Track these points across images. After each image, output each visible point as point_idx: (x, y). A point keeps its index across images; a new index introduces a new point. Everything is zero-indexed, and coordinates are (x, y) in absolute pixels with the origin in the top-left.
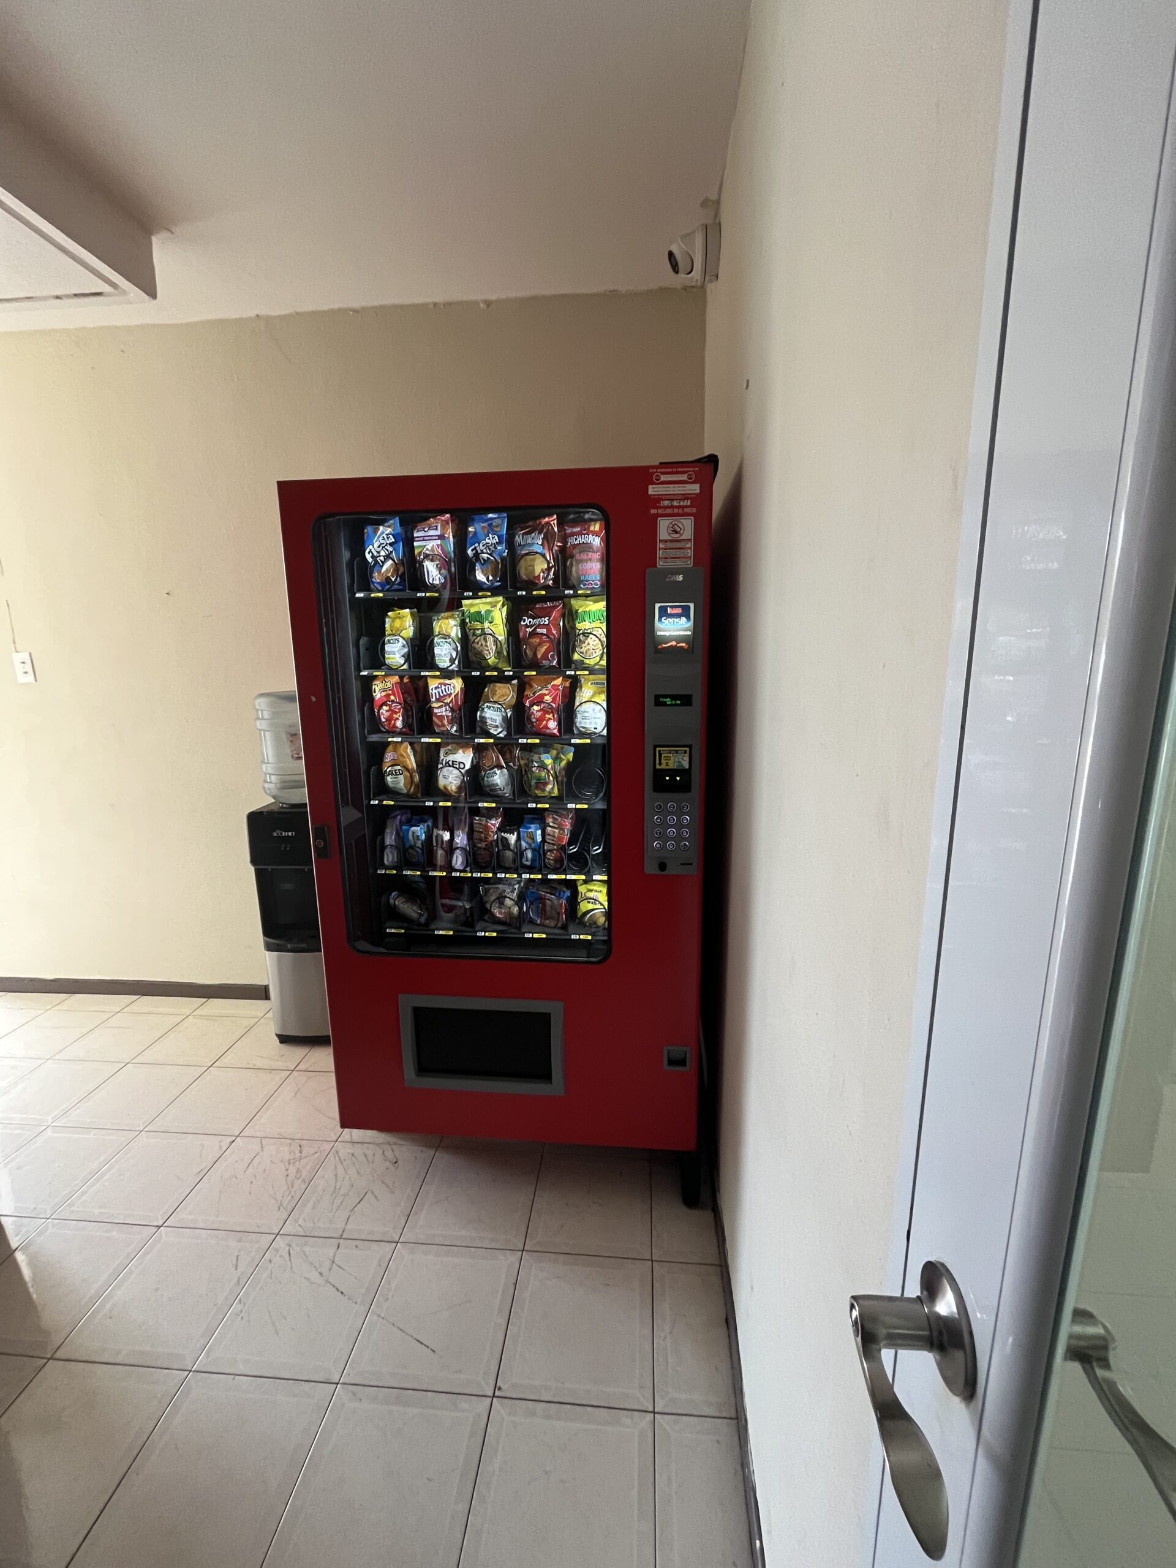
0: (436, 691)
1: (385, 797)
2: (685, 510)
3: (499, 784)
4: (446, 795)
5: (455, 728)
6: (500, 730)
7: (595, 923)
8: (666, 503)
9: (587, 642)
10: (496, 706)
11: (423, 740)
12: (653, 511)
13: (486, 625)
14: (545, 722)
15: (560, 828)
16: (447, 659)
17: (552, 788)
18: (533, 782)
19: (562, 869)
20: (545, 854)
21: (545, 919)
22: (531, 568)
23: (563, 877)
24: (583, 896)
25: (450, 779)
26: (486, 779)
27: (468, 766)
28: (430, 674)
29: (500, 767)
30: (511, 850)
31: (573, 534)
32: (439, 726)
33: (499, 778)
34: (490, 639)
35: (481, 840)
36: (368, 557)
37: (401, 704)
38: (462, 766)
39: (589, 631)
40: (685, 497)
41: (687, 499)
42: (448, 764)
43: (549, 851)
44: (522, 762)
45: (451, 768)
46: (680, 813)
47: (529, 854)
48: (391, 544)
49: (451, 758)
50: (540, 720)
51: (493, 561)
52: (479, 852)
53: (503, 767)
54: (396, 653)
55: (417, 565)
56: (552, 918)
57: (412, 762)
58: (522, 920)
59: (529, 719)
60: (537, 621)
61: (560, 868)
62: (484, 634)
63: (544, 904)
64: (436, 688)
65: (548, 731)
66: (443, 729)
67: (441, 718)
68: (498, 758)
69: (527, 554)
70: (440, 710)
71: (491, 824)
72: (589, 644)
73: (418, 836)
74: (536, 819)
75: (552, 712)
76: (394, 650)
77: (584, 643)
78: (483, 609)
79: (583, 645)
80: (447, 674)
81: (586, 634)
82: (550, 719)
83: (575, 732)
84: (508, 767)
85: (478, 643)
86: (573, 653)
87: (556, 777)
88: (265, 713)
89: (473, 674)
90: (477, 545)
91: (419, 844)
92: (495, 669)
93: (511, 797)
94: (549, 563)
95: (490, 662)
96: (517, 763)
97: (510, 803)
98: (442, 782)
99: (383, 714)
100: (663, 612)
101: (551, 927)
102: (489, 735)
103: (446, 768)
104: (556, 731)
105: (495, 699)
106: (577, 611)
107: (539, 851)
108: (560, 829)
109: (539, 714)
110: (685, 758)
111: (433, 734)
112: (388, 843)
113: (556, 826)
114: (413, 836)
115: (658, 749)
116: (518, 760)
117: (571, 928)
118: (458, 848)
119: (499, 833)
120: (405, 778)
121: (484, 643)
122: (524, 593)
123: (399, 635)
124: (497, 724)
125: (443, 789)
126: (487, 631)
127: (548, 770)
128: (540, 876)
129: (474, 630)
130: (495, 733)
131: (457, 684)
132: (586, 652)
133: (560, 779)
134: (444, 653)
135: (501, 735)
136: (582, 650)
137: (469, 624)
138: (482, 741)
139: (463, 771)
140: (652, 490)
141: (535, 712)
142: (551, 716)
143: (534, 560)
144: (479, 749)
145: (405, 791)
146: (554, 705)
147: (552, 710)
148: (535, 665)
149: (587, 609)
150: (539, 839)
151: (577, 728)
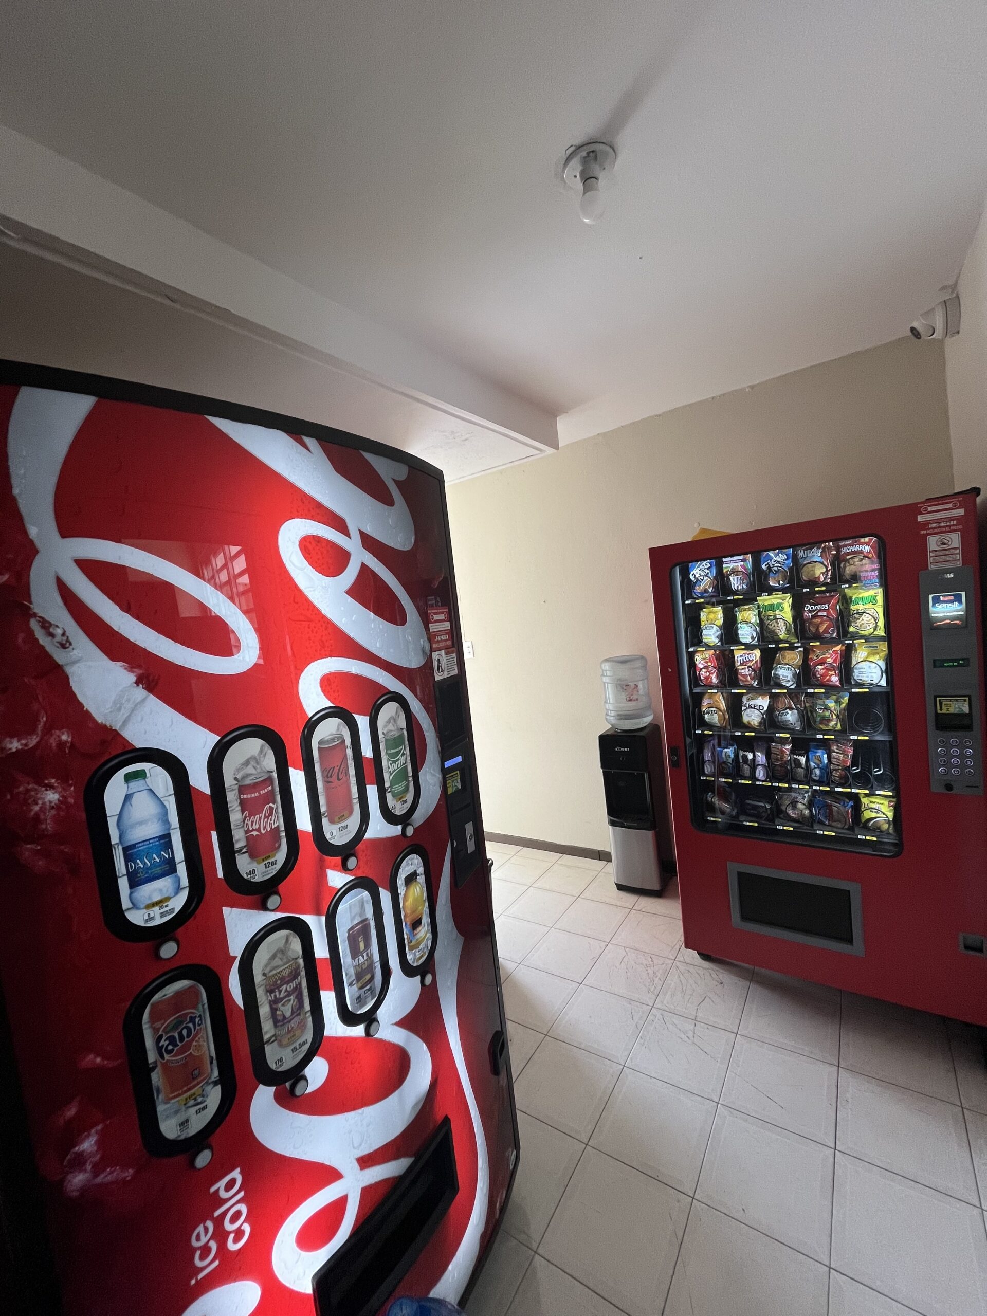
0: (741, 658)
1: (706, 729)
2: (952, 528)
3: (791, 720)
4: (749, 727)
5: (756, 683)
6: (791, 683)
7: (879, 828)
8: (934, 525)
9: (861, 619)
10: (787, 666)
11: (733, 691)
12: (923, 532)
13: (777, 612)
14: (828, 677)
15: (844, 753)
16: (750, 637)
17: (835, 724)
18: (819, 719)
19: (847, 785)
20: (831, 773)
21: (832, 821)
22: (811, 572)
23: (849, 790)
24: (866, 806)
25: (752, 717)
26: (780, 717)
27: (765, 709)
28: (737, 648)
29: (791, 709)
30: (802, 768)
31: (845, 546)
32: (743, 681)
33: (791, 717)
34: (781, 623)
35: (777, 760)
36: (692, 577)
37: (715, 668)
38: (761, 708)
39: (862, 611)
40: (951, 519)
41: (954, 520)
42: (750, 707)
43: (834, 770)
44: (807, 705)
45: (754, 710)
46: (962, 746)
47: (817, 771)
48: (708, 569)
49: (752, 703)
50: (823, 676)
51: (782, 572)
52: (776, 768)
53: (794, 709)
54: (711, 635)
55: (726, 579)
56: (839, 821)
57: (723, 705)
58: (812, 821)
59: (814, 675)
60: (818, 607)
61: (845, 784)
62: (776, 619)
63: (831, 811)
64: (740, 656)
65: (831, 683)
66: (748, 683)
67: (745, 676)
68: (789, 703)
69: (808, 563)
70: (744, 671)
71: (786, 749)
72: (863, 620)
73: (729, 755)
74: (821, 746)
75: (834, 670)
76: (710, 633)
77: (859, 619)
78: (775, 602)
79: (858, 621)
80: (749, 647)
81: (860, 614)
82: (833, 675)
83: (853, 683)
84: (797, 709)
85: (771, 625)
86: (848, 627)
87: (837, 716)
88: (608, 673)
89: (770, 646)
90: (769, 561)
91: (730, 761)
92: (786, 642)
93: (801, 730)
94: (826, 567)
95: (781, 637)
96: (803, 706)
97: (801, 735)
98: (746, 719)
99: (702, 674)
100: (936, 600)
101: (838, 828)
102: (782, 687)
103: (749, 710)
104: (838, 683)
105: (786, 661)
106: (851, 598)
107: (827, 771)
108: (843, 755)
109: (823, 671)
110: (965, 705)
111: (738, 686)
112: (707, 759)
113: (841, 752)
114: (726, 755)
115: (938, 699)
116: (804, 703)
117: (857, 830)
118: (759, 765)
119: (792, 756)
120: (719, 716)
121: (776, 625)
122: (808, 590)
123: (713, 624)
124: (788, 679)
125: (747, 724)
126: (778, 617)
127: (831, 711)
128: (828, 789)
129: (768, 616)
130: (788, 685)
131: (757, 654)
132: (861, 626)
133: (841, 717)
134: (746, 633)
135: (792, 687)
136: (857, 625)
137: (764, 613)
138: (778, 691)
139: (762, 712)
140: (920, 518)
141: (819, 670)
142: (833, 673)
143: (814, 566)
144: (773, 697)
145: (719, 725)
146: (835, 665)
147: (834, 669)
148: (817, 637)
149: (860, 596)
150: (826, 761)
151: (854, 679)
